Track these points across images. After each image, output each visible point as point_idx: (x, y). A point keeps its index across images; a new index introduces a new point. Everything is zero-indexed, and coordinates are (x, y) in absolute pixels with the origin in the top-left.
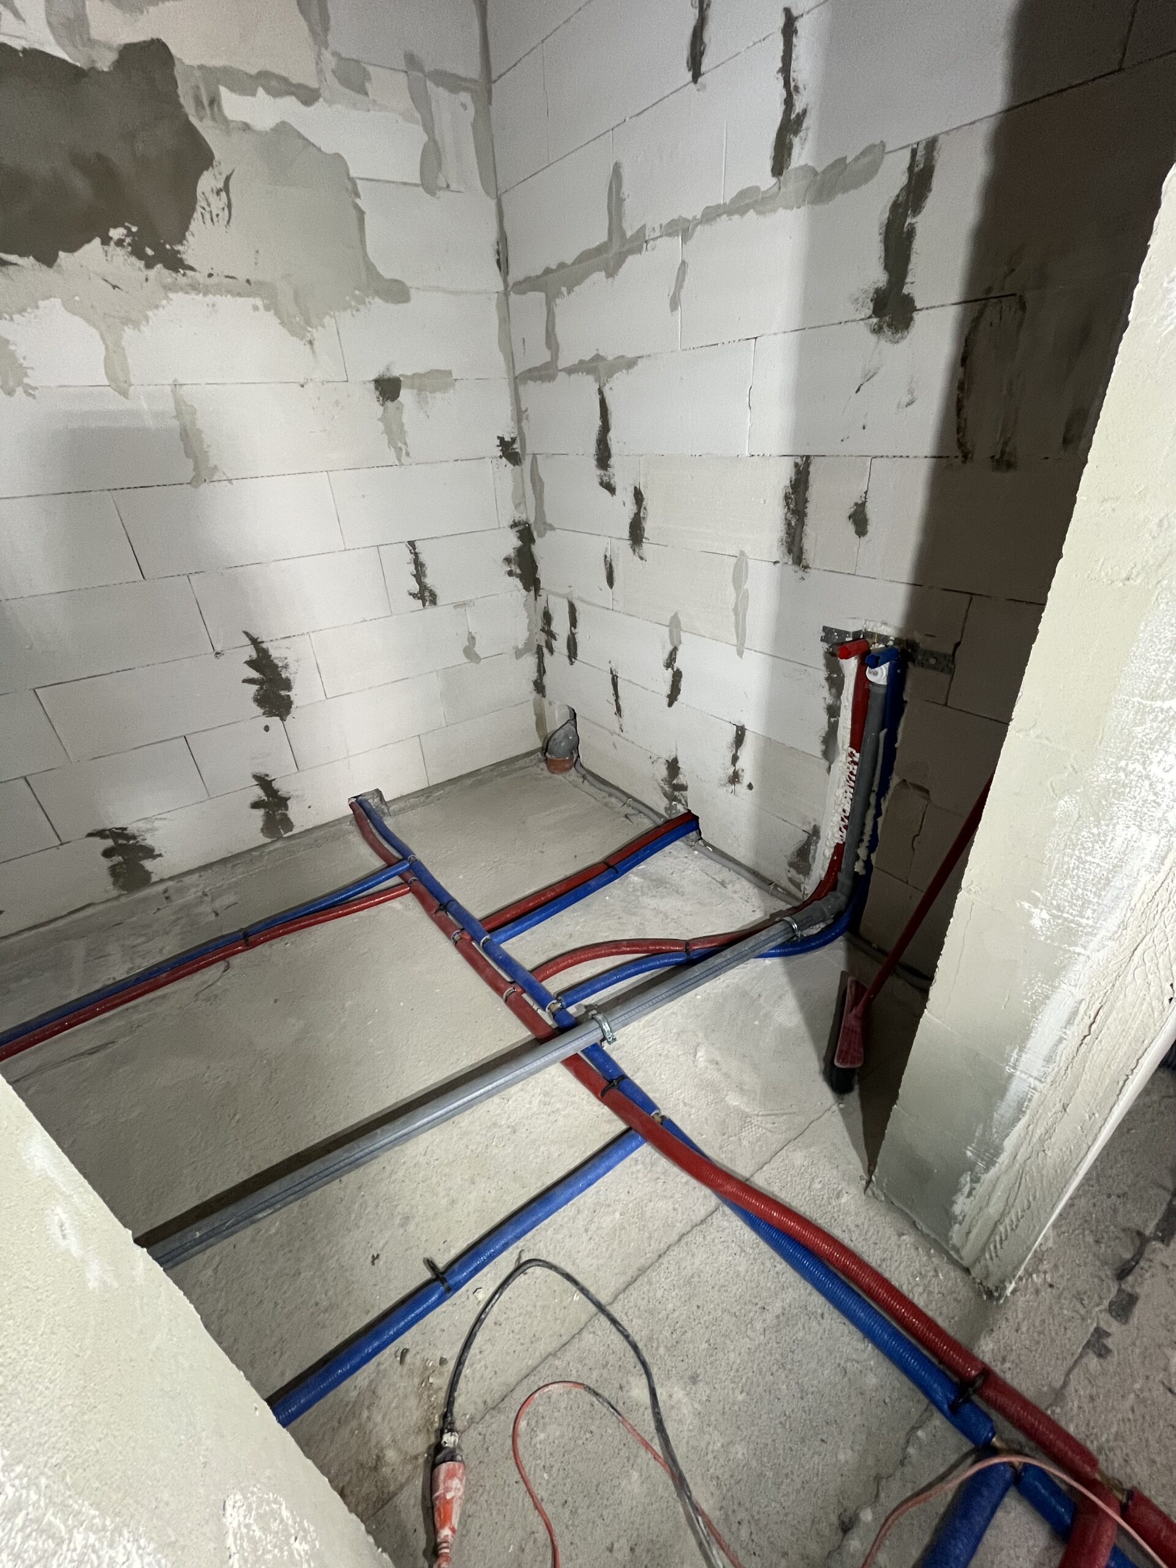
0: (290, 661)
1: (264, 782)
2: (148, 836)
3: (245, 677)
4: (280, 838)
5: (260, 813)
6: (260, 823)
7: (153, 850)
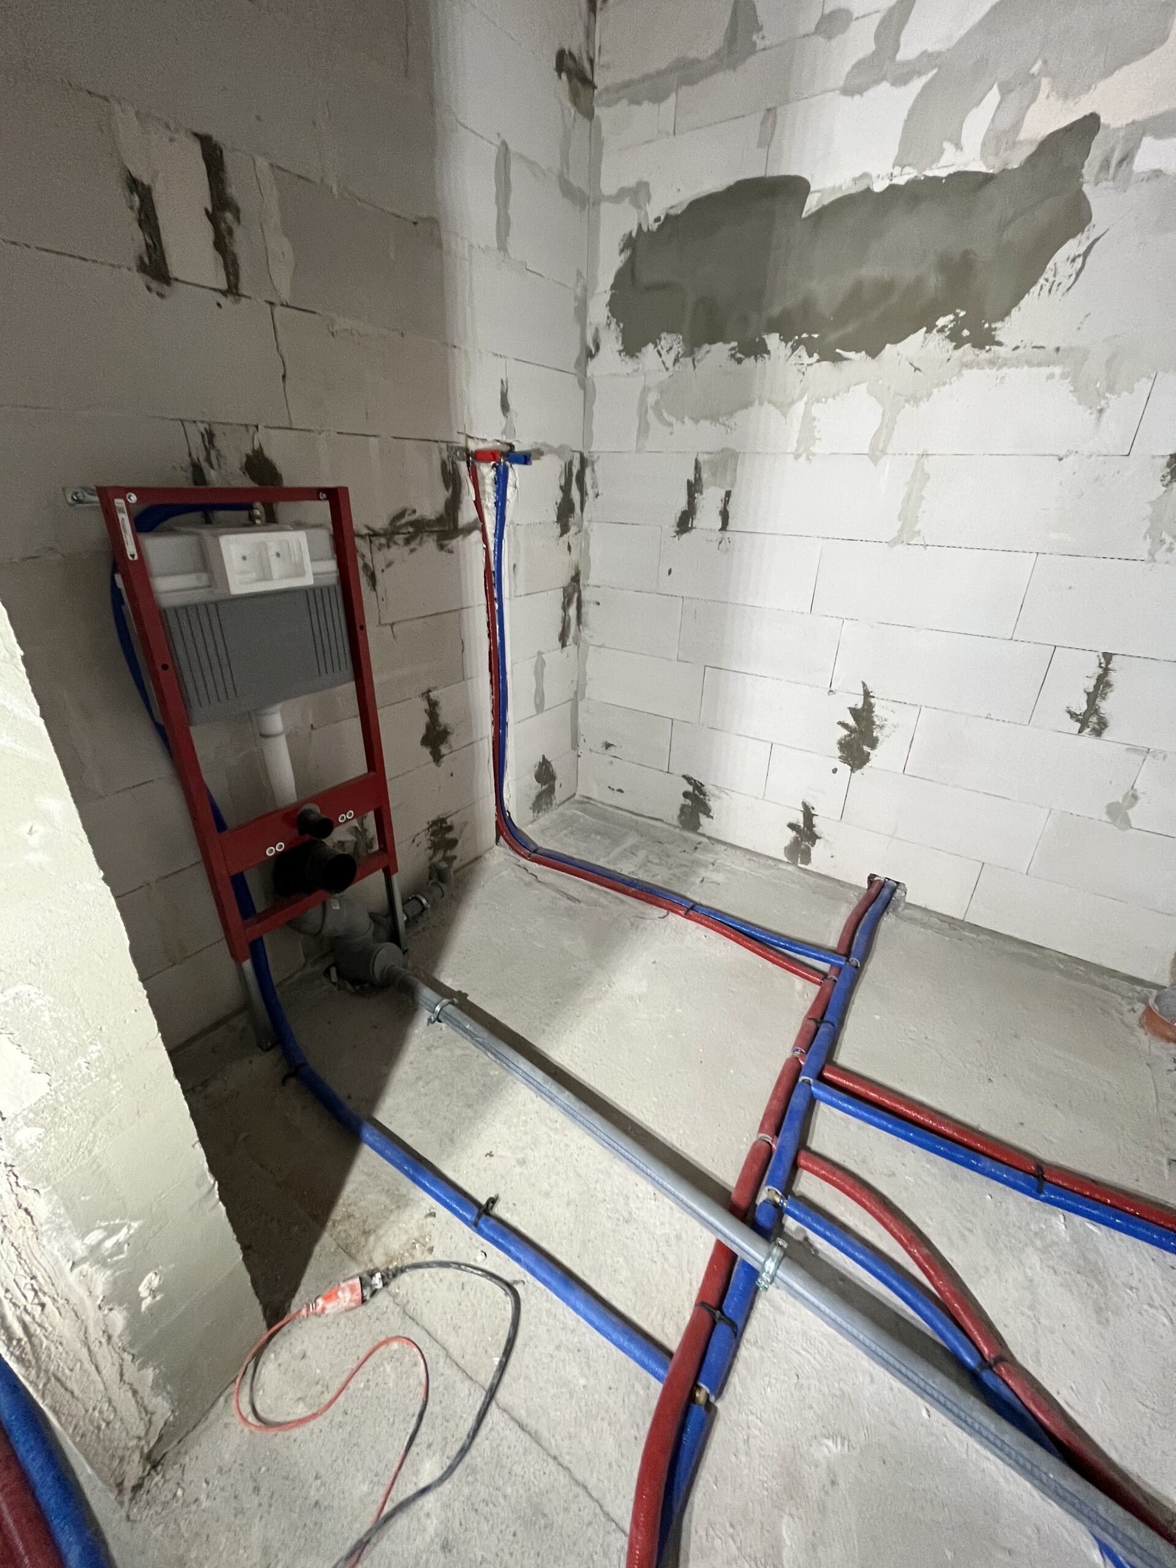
0: (889, 724)
1: (808, 814)
2: (712, 799)
3: (842, 720)
4: (795, 864)
5: (793, 834)
6: (787, 843)
7: (710, 811)
